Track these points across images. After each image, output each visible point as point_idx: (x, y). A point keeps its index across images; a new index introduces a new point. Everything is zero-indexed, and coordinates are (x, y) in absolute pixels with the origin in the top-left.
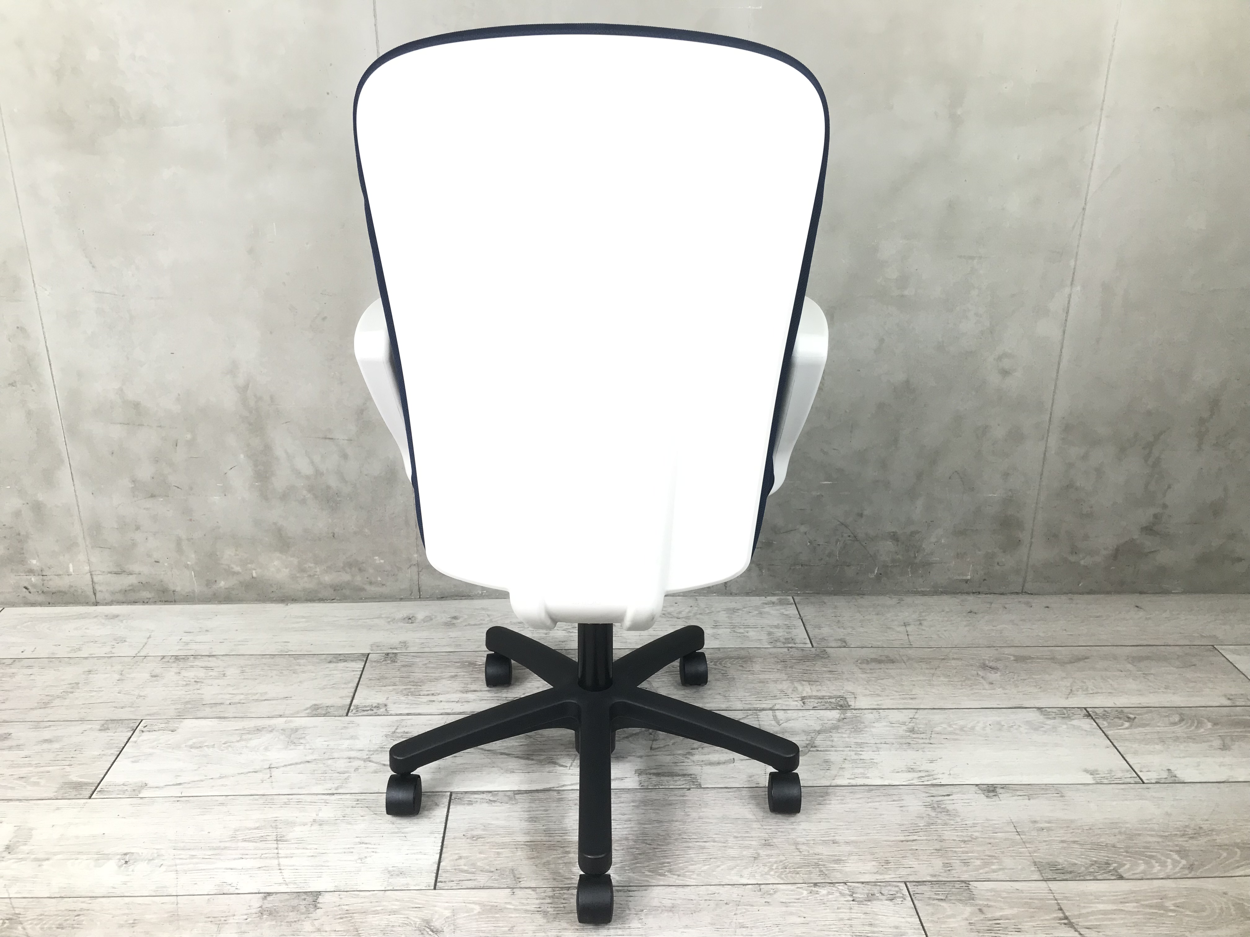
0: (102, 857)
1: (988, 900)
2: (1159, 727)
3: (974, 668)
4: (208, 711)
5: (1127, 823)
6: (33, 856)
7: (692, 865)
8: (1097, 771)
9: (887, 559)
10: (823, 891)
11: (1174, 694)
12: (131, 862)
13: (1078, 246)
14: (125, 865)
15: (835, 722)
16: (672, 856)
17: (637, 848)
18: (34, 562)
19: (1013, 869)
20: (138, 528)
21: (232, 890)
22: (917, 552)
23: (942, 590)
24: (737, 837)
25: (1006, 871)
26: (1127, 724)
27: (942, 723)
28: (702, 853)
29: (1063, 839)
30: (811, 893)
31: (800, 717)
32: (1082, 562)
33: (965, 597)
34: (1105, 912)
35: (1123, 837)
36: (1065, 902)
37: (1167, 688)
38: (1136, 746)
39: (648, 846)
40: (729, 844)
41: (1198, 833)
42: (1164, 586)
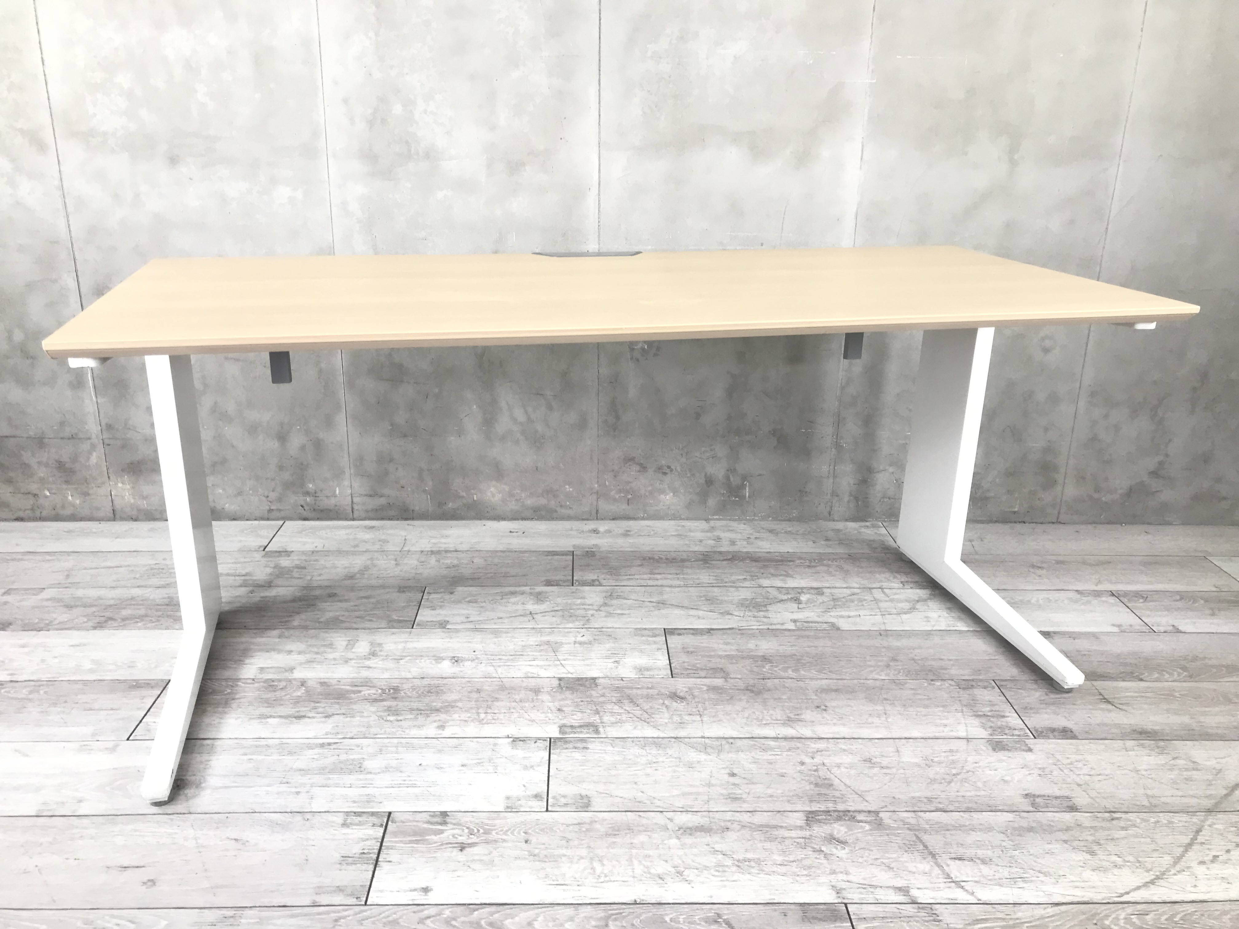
0: (439, 659)
2: (1165, 602)
3: (1026, 567)
4: (471, 582)
5: (1144, 653)
6: (391, 658)
8: (1120, 625)
10: (938, 683)
11: (1176, 584)
12: (459, 661)
13: (1102, 256)
14: (456, 663)
18: (311, 486)
20: (391, 460)
21: (536, 676)
23: (995, 519)
26: (1141, 600)
30: (929, 684)
31: (902, 593)
32: (1103, 499)
33: (1013, 525)
34: (1132, 697)
35: (1142, 660)
36: (1104, 691)
37: (1170, 580)
38: (1148, 612)
40: (868, 659)
41: (1195, 659)
42: (1167, 519)
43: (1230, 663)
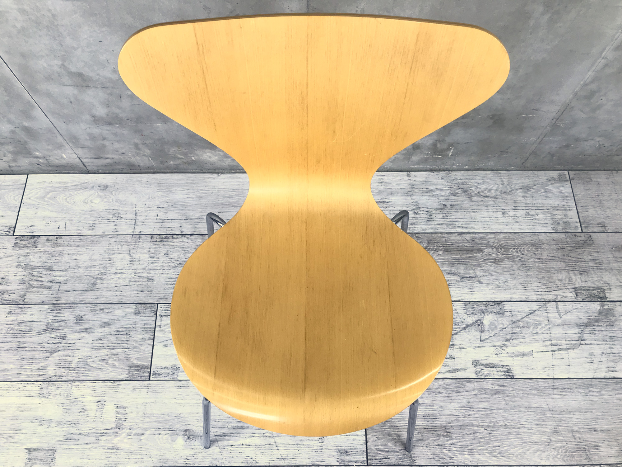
6: (134, 432)
7: (513, 448)
12: (191, 437)
14: (188, 440)
15: (596, 315)
16: (500, 440)
18: (38, 153)
20: (104, 139)
24: (537, 424)
28: (518, 438)
31: (574, 309)
39: (485, 431)
40: (534, 431)
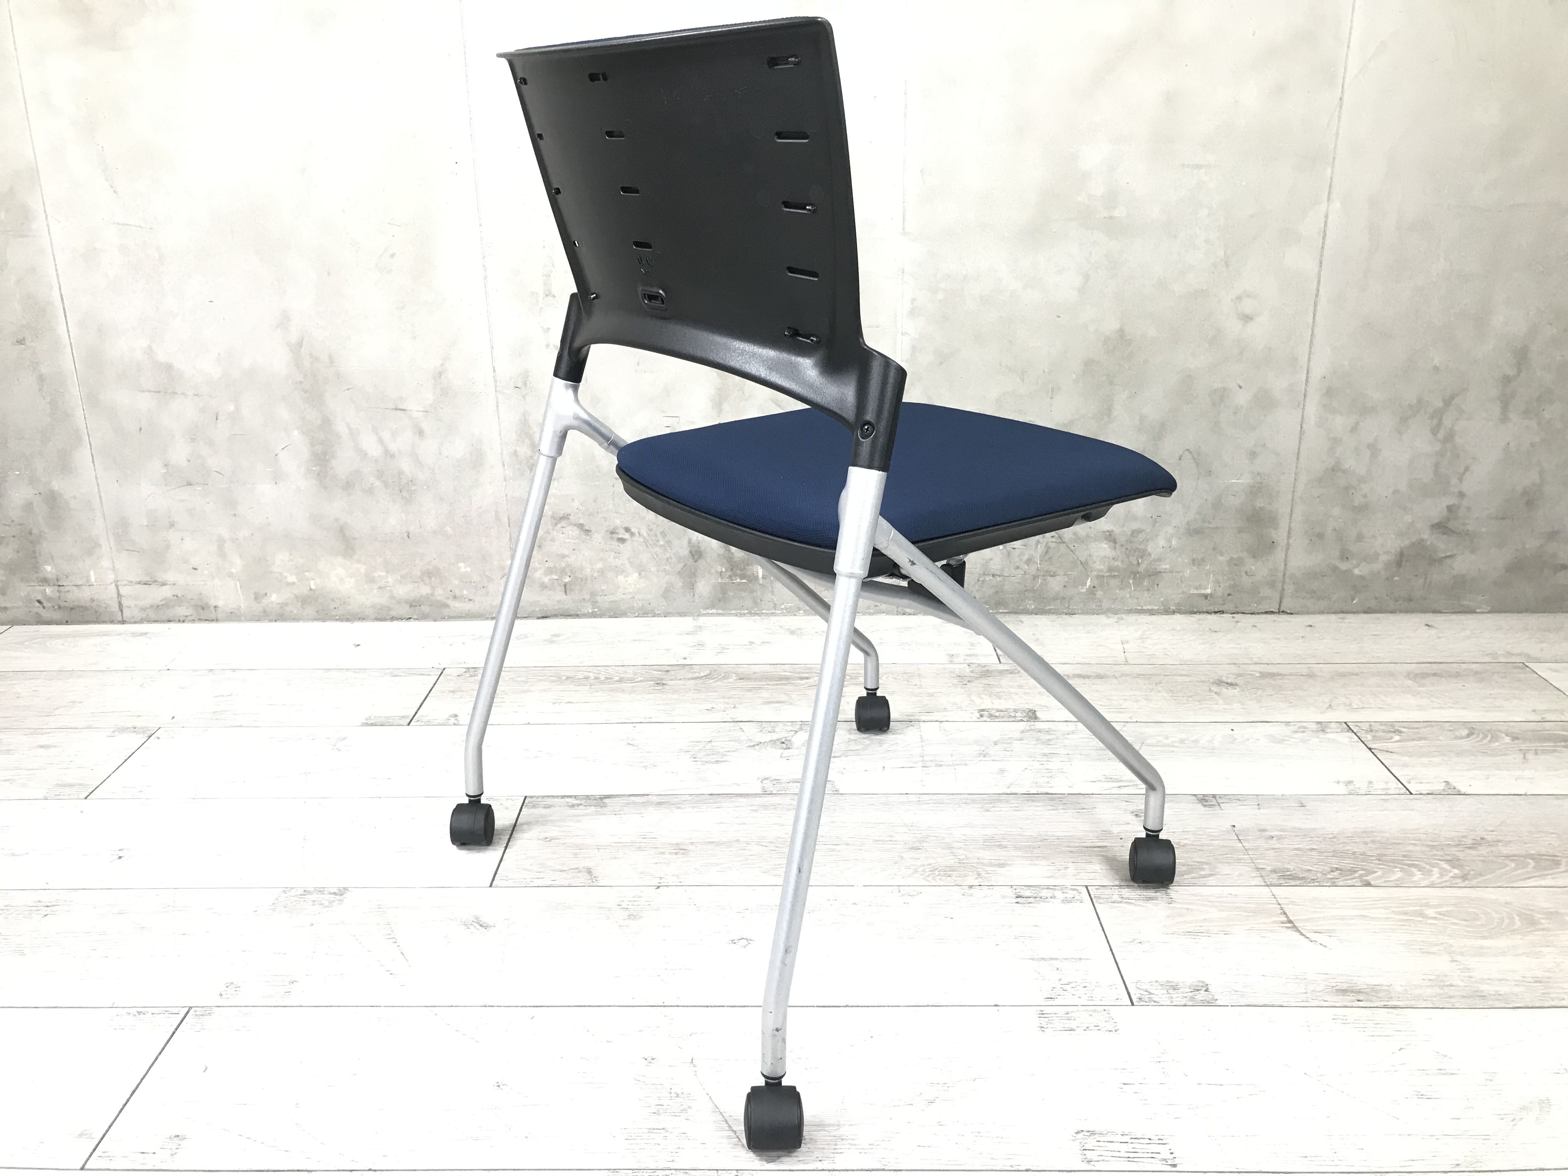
1: (1189, 904)
2: (1439, 740)
3: (1206, 684)
4: (240, 720)
5: (1384, 832)
8: (1350, 782)
9: (1102, 567)
10: (979, 894)
11: (1464, 708)
13: (1335, 148)
15: (1017, 733)
17: (750, 850)
18: (49, 568)
19: (1227, 875)
20: (172, 525)
21: (243, 884)
22: (1142, 557)
23: (1174, 608)
25: (1219, 876)
26: (1397, 738)
27: (1157, 736)
29: (1297, 846)
30: (963, 895)
31: (973, 728)
32: (1356, 571)
33: (1202, 616)
34: (1342, 918)
35: (1377, 845)
36: (1290, 906)
37: (1456, 703)
38: (1406, 759)
41: (1478, 843)
42: (1465, 603)
43: (1543, 851)
